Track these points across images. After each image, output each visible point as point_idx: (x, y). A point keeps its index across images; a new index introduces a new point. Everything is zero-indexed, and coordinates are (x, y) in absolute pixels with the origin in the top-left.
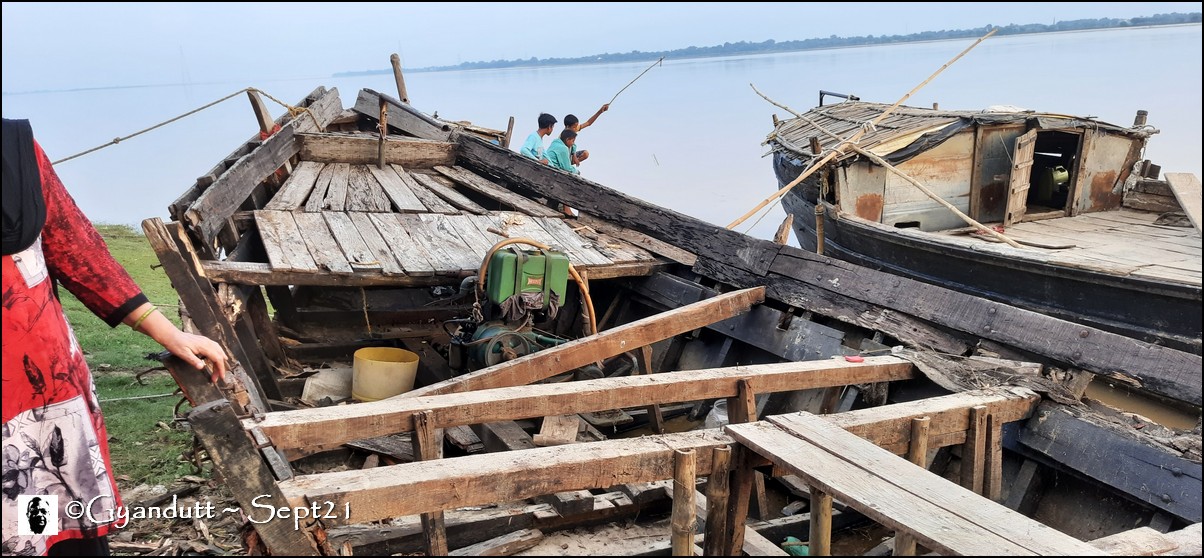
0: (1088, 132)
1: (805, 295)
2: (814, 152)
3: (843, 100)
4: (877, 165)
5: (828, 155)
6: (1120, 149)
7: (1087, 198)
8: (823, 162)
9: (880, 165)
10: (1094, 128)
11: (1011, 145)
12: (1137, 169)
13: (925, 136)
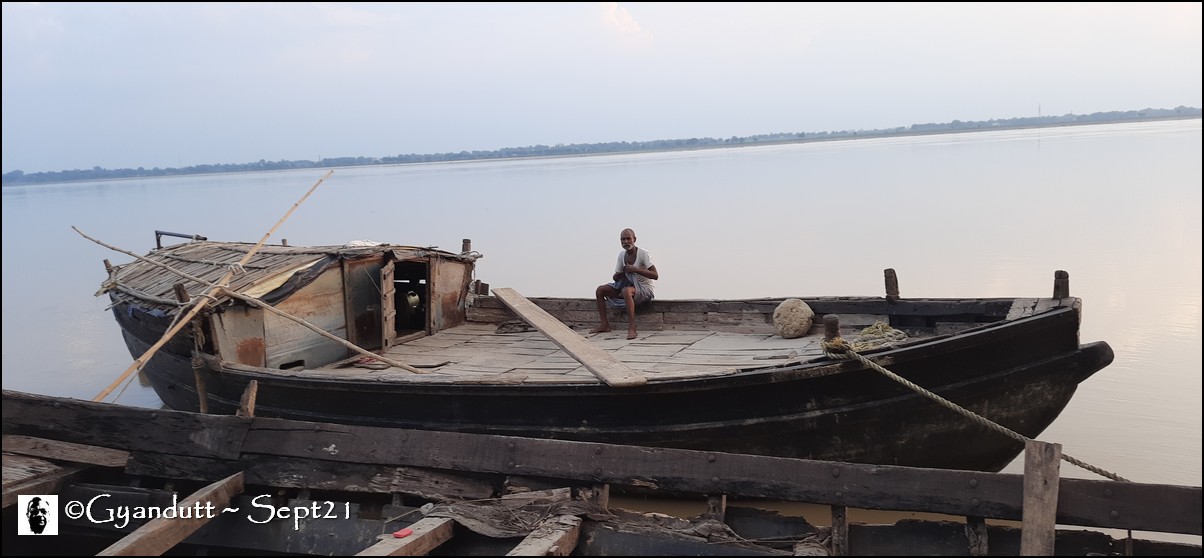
0: (432, 260)
1: (297, 472)
2: (181, 301)
3: (189, 241)
4: (255, 308)
5: (199, 301)
6: (458, 271)
7: (440, 317)
8: (196, 310)
9: (258, 308)
10: (436, 256)
11: (377, 277)
12: (472, 289)
13: (297, 274)
